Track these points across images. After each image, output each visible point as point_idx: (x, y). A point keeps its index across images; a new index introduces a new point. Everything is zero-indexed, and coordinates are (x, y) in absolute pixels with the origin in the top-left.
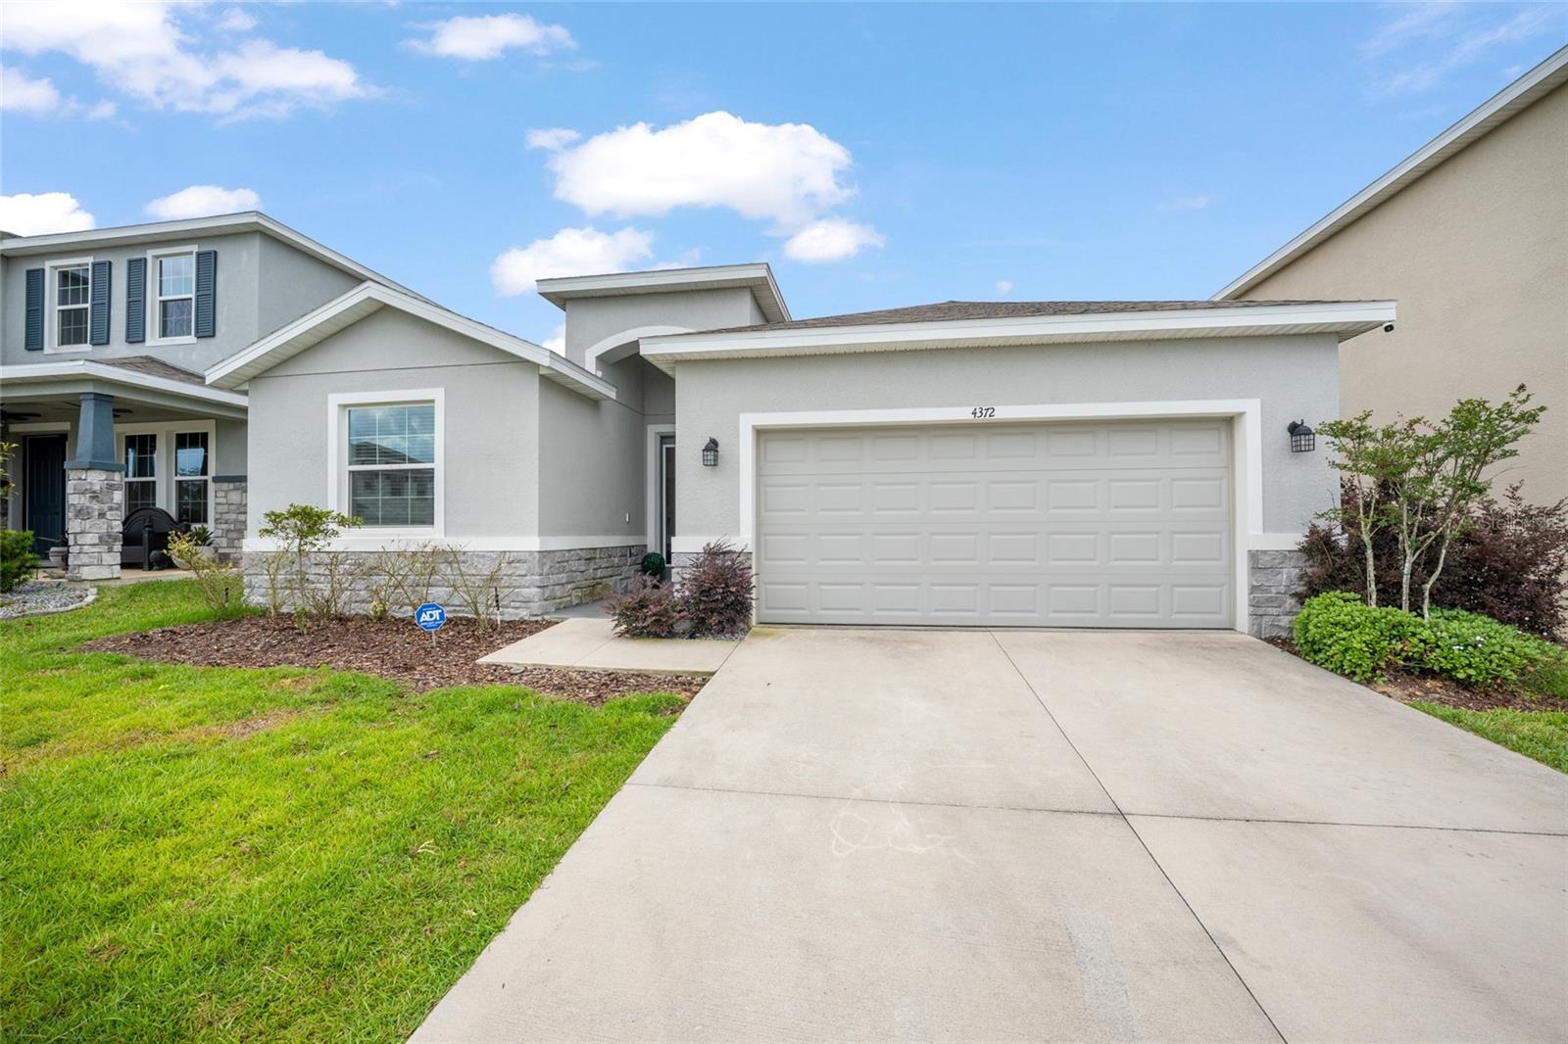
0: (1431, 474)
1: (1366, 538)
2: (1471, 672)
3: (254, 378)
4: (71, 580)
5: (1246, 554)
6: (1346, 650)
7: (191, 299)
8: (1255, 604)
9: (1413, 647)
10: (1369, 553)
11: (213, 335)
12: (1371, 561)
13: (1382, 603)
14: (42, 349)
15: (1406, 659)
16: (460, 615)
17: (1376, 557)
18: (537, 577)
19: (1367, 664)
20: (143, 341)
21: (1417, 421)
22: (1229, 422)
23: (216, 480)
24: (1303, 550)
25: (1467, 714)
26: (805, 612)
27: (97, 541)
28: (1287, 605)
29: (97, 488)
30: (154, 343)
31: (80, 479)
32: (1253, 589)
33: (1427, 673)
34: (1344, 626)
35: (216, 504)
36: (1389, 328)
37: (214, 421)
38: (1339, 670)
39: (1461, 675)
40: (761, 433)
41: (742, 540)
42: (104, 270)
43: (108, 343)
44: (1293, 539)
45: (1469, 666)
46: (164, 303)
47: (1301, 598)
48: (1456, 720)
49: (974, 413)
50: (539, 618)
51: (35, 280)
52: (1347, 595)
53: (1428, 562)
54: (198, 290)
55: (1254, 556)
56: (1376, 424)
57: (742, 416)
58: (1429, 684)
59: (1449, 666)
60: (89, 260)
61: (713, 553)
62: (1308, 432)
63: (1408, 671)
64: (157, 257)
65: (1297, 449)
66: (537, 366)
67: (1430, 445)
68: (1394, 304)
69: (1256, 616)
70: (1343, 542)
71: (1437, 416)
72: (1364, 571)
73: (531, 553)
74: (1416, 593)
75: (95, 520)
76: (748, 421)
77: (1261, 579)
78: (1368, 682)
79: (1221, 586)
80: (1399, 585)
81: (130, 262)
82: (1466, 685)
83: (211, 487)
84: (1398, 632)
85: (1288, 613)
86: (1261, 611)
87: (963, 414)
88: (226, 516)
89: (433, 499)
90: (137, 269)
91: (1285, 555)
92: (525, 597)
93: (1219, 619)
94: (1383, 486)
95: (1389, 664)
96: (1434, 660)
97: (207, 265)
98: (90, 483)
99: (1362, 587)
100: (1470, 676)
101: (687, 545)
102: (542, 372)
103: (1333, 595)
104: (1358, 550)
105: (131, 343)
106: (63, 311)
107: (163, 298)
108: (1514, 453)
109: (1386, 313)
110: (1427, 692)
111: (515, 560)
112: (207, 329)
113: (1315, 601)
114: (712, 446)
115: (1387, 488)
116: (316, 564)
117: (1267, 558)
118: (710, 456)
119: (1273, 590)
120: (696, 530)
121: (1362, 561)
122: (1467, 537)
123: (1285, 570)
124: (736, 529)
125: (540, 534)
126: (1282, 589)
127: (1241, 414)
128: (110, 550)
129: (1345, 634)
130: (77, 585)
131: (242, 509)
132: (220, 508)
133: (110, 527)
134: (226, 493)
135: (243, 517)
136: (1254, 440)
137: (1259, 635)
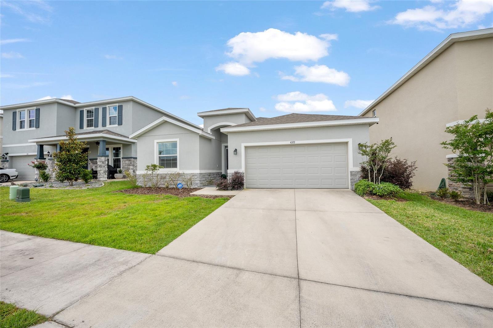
1: (369, 168)
2: (379, 193)
3: (139, 137)
4: (98, 181)
7: (116, 116)
8: (351, 183)
9: (371, 189)
10: (369, 171)
11: (122, 125)
12: (370, 173)
13: (371, 181)
14: (83, 128)
15: (369, 191)
18: (199, 179)
19: (362, 193)
20: (106, 126)
21: (376, 144)
22: (347, 143)
23: (123, 158)
24: (361, 171)
26: (256, 186)
27: (103, 172)
29: (103, 161)
30: (108, 127)
31: (99, 159)
32: (351, 179)
33: (374, 194)
35: (123, 164)
36: (377, 123)
37: (122, 145)
38: (359, 194)
40: (246, 147)
41: (242, 170)
42: (97, 110)
43: (98, 127)
44: (359, 169)
45: (379, 192)
46: (110, 117)
47: (360, 181)
49: (291, 143)
50: (200, 188)
51: (82, 112)
52: (366, 180)
54: (118, 114)
55: (351, 172)
57: (242, 144)
58: (374, 196)
60: (94, 108)
61: (236, 173)
62: (362, 146)
63: (370, 194)
64: (109, 107)
68: (378, 118)
72: (369, 175)
73: (198, 173)
75: (103, 168)
76: (243, 145)
77: (353, 177)
79: (346, 179)
81: (103, 108)
82: (381, 196)
83: (121, 160)
86: (353, 184)
87: (288, 143)
88: (125, 167)
89: (177, 162)
90: (104, 110)
91: (358, 172)
92: (197, 183)
93: (345, 186)
95: (366, 192)
96: (374, 191)
97: (120, 109)
98: (102, 160)
99: (368, 178)
100: (379, 194)
101: (231, 172)
102: (200, 135)
105: (103, 127)
106: (87, 120)
107: (110, 116)
108: (392, 151)
109: (377, 120)
111: (193, 175)
112: (120, 123)
113: (362, 181)
114: (236, 150)
117: (354, 173)
118: (235, 152)
119: (356, 180)
120: (233, 168)
121: (368, 173)
123: (358, 175)
124: (241, 167)
125: (200, 170)
126: (357, 179)
128: (105, 174)
130: (99, 182)
131: (129, 165)
132: (124, 165)
133: (106, 169)
134: (125, 161)
135: (129, 167)
136: (351, 147)
137: (352, 189)
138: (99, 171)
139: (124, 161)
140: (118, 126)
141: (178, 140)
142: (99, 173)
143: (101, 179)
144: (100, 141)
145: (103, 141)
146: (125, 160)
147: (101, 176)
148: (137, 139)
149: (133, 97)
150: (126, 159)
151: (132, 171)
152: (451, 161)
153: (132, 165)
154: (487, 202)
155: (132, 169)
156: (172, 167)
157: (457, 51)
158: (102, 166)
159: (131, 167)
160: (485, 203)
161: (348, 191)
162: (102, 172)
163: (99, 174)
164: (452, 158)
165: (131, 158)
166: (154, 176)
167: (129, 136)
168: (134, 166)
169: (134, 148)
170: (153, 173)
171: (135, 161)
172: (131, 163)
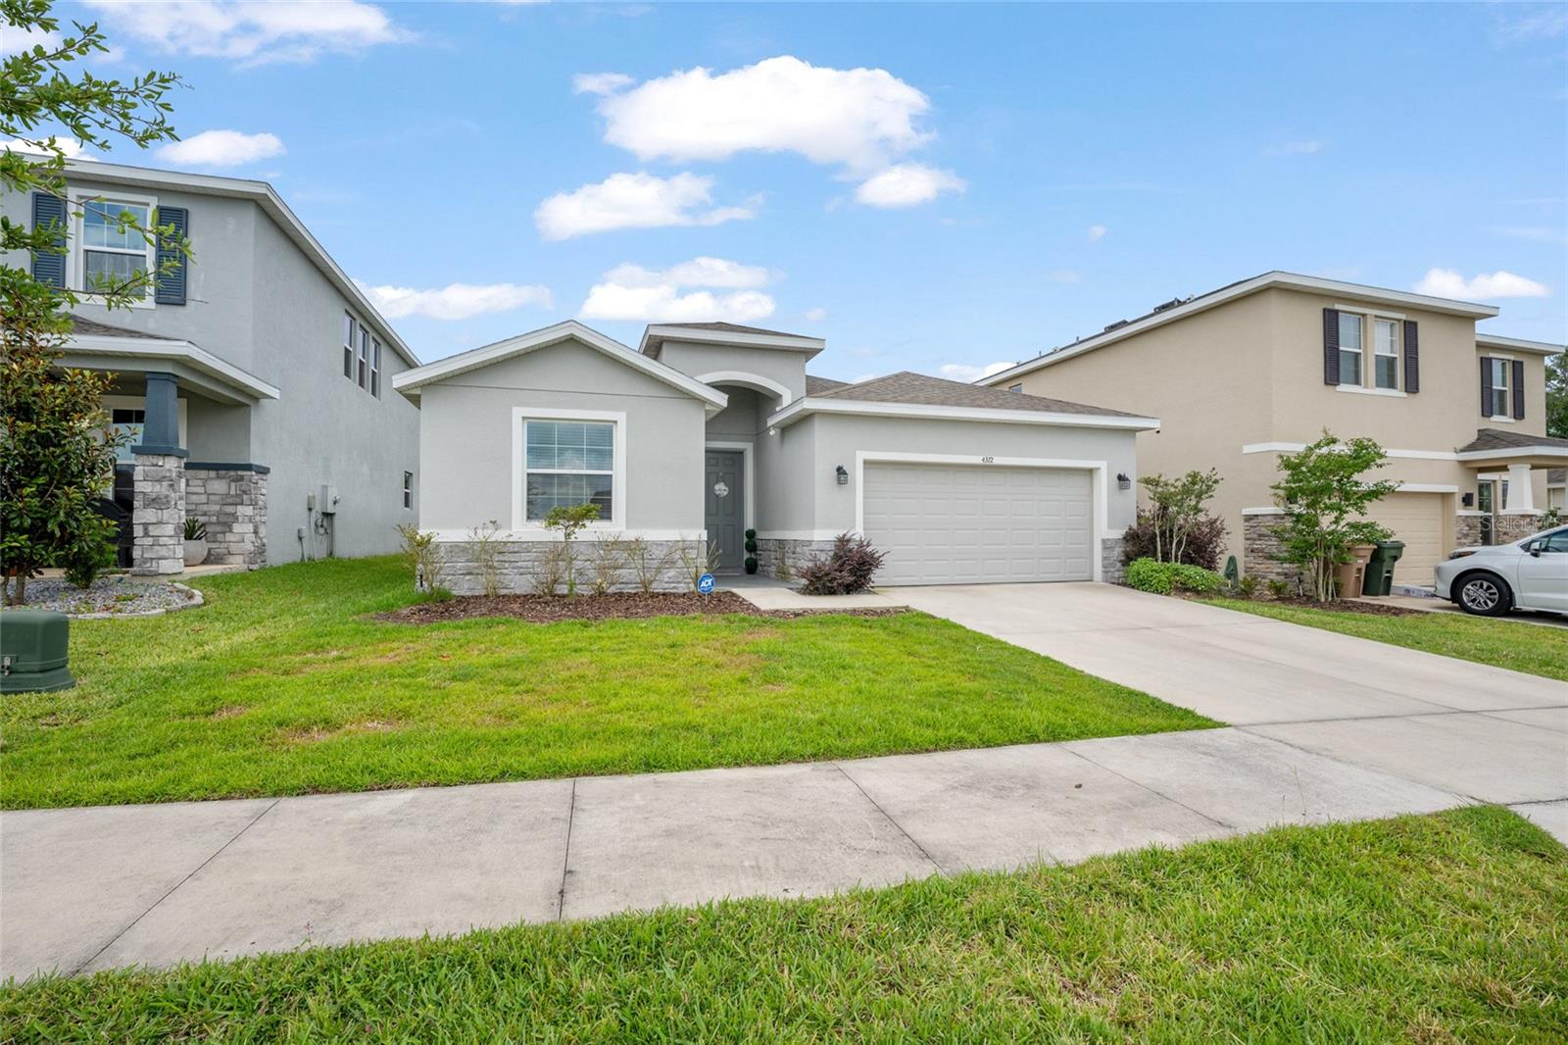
1: (1157, 532)
4: (135, 575)
5: (1100, 542)
6: (1160, 581)
7: (145, 256)
8: (1104, 566)
10: (1158, 539)
11: (185, 305)
12: (1159, 543)
13: (1163, 561)
18: (705, 560)
21: (1178, 480)
22: (1090, 471)
24: (1124, 538)
27: (172, 533)
28: (1118, 566)
32: (1104, 558)
34: (1156, 571)
36: (1158, 432)
38: (1156, 591)
40: (866, 462)
41: (858, 533)
44: (1120, 533)
45: (1200, 585)
46: (94, 253)
47: (1124, 563)
49: (983, 459)
52: (1149, 559)
54: (157, 249)
55: (1104, 541)
57: (858, 452)
58: (1188, 594)
59: (1194, 585)
61: (843, 542)
62: (1127, 480)
64: (84, 198)
65: (1122, 488)
66: (705, 402)
67: (1181, 490)
68: (1158, 420)
69: (1105, 572)
70: (1145, 534)
71: (1182, 477)
72: (1156, 548)
73: (701, 542)
75: (169, 511)
76: (862, 456)
77: (1107, 553)
78: (1168, 595)
79: (1088, 558)
81: (38, 197)
84: (1177, 572)
85: (1118, 571)
86: (1107, 570)
87: (977, 460)
88: (205, 508)
89: (611, 499)
91: (1117, 541)
93: (1086, 576)
94: (1164, 508)
95: (1175, 586)
96: (1191, 584)
97: (173, 224)
98: (170, 470)
99: (1154, 555)
100: (1203, 588)
101: (824, 536)
103: (1142, 560)
104: (1151, 537)
107: (96, 248)
109: (1156, 424)
110: (1189, 597)
111: (686, 547)
112: (173, 291)
113: (1132, 562)
114: (840, 471)
117: (1109, 543)
118: (842, 477)
119: (1112, 559)
120: (828, 526)
121: (1154, 543)
123: (1117, 549)
124: (853, 527)
125: (704, 528)
126: (1116, 559)
127: (1098, 469)
130: (146, 581)
131: (230, 500)
132: (194, 498)
133: (180, 518)
134: (205, 480)
135: (230, 509)
136: (1104, 482)
137: (1106, 582)
138: (146, 525)
139: (200, 483)
140: (153, 305)
141: (621, 417)
142: (146, 534)
143: (166, 566)
144: (147, 376)
146: (203, 474)
147: (163, 552)
148: (417, 393)
149: (269, 185)
150: (213, 474)
151: (250, 528)
152: (1252, 521)
153: (251, 500)
154: (1333, 596)
155: (250, 521)
157: (1275, 305)
158: (168, 502)
159: (248, 510)
160: (1330, 599)
162: (170, 529)
163: (149, 541)
164: (1257, 516)
165: (249, 467)
166: (512, 550)
167: (394, 377)
168: (256, 504)
169: (260, 421)
170: (511, 539)
171: (261, 482)
172: (244, 492)
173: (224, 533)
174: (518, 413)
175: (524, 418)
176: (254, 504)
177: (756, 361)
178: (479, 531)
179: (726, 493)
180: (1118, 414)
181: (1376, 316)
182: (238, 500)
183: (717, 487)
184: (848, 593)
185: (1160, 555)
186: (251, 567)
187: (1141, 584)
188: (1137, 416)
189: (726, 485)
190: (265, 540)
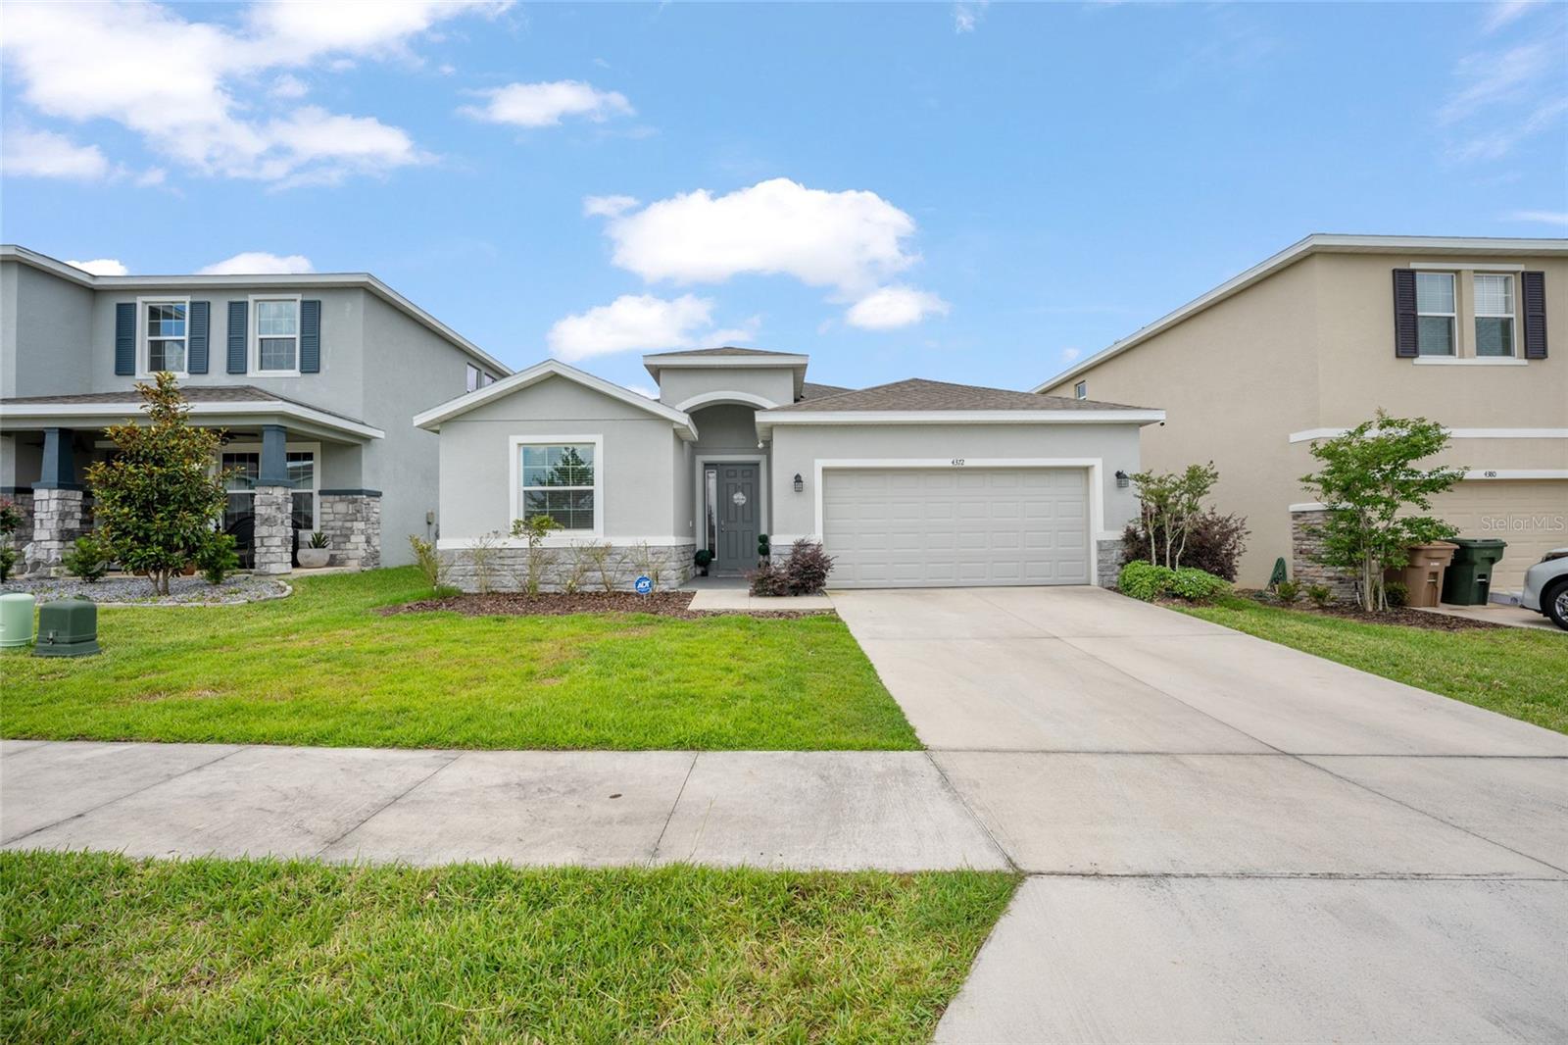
0: (1178, 501)
1: (1151, 533)
2: (1191, 593)
3: (446, 421)
4: (257, 575)
5: (1095, 544)
6: (1141, 587)
7: (294, 339)
8: (1100, 570)
9: (1169, 583)
10: (1153, 540)
11: (318, 372)
12: (1153, 544)
13: (1157, 564)
14: (134, 374)
15: (1167, 589)
16: (617, 590)
17: (1156, 542)
18: (675, 563)
19: (1150, 593)
20: (245, 373)
21: (1171, 475)
22: (1086, 470)
23: (321, 493)
24: (1123, 540)
25: (1193, 610)
27: (280, 544)
28: (1116, 570)
29: (280, 501)
30: (254, 374)
31: (268, 494)
32: (1100, 561)
33: (1176, 596)
35: (322, 513)
36: (1162, 424)
37: (319, 444)
38: (1139, 597)
39: (1187, 595)
40: (825, 470)
41: (816, 537)
42: (201, 311)
43: (207, 373)
44: (1119, 534)
45: (1191, 590)
46: (261, 340)
47: (1122, 565)
48: (1182, 611)
49: (953, 462)
50: (675, 590)
51: (125, 314)
52: (1143, 562)
53: (1176, 545)
54: (302, 332)
55: (1099, 543)
56: (1154, 476)
57: (816, 461)
58: (1176, 600)
59: (1182, 591)
60: (187, 299)
61: (801, 546)
62: (1125, 477)
63: (1167, 596)
64: (257, 301)
65: (1120, 486)
66: (672, 422)
67: (1177, 487)
68: (1165, 411)
69: (1101, 576)
70: (1142, 535)
71: (1180, 473)
72: (1151, 549)
73: (669, 547)
74: (1172, 559)
75: (279, 527)
76: (820, 464)
77: (1103, 556)
78: (1151, 601)
79: (1083, 561)
80: (1165, 556)
81: (231, 304)
82: (1190, 600)
83: (317, 500)
84: (1163, 577)
85: (1116, 573)
86: (1103, 573)
87: (947, 463)
88: (332, 524)
89: (592, 511)
90: (238, 310)
91: (1115, 543)
93: (1083, 579)
94: (1159, 507)
95: (1160, 592)
96: (1178, 589)
97: (311, 314)
98: (277, 497)
99: (1150, 557)
100: (1191, 595)
101: (782, 541)
103: (1136, 562)
104: (1148, 538)
105: (230, 373)
106: (151, 342)
107: (262, 336)
108: (1208, 492)
109: (1161, 416)
110: (1175, 604)
111: (658, 552)
112: (311, 364)
113: (1129, 565)
114: (798, 479)
115: (1162, 507)
116: (500, 558)
117: (1106, 544)
118: (798, 485)
119: (1109, 561)
120: (786, 531)
121: (1150, 545)
122: (1197, 532)
123: (1115, 551)
124: (812, 530)
125: (678, 535)
126: (1113, 561)
127: (1093, 466)
128: (287, 551)
129: (1141, 579)
130: (263, 579)
131: (348, 518)
132: (325, 517)
133: (287, 532)
134: (333, 503)
135: (348, 524)
136: (1099, 480)
137: (1102, 586)
138: (262, 538)
139: (329, 505)
140: (299, 374)
141: (598, 439)
142: (262, 545)
143: (274, 568)
144: (264, 428)
145: (280, 428)
146: (331, 498)
147: (272, 558)
148: (437, 428)
149: (369, 275)
150: (337, 498)
151: (363, 538)
152: (1300, 519)
153: (363, 517)
154: (1384, 605)
155: (362, 534)
156: (573, 528)
157: (1319, 270)
158: (275, 521)
159: (361, 525)
160: (1381, 608)
161: (1092, 592)
162: (277, 541)
163: (264, 550)
164: (1304, 512)
165: (360, 492)
166: (510, 555)
167: (415, 418)
168: (368, 520)
169: (367, 456)
170: (505, 546)
171: (372, 503)
172: (358, 511)
173: (345, 543)
174: (514, 440)
175: (520, 445)
176: (367, 520)
177: (746, 380)
178: (484, 541)
179: (743, 502)
180: (1114, 407)
181: (1475, 271)
182: (354, 517)
183: (735, 497)
184: (796, 595)
185: (1154, 557)
186: (363, 568)
187: (1125, 589)
188: (1139, 408)
189: (744, 494)
190: (378, 548)
